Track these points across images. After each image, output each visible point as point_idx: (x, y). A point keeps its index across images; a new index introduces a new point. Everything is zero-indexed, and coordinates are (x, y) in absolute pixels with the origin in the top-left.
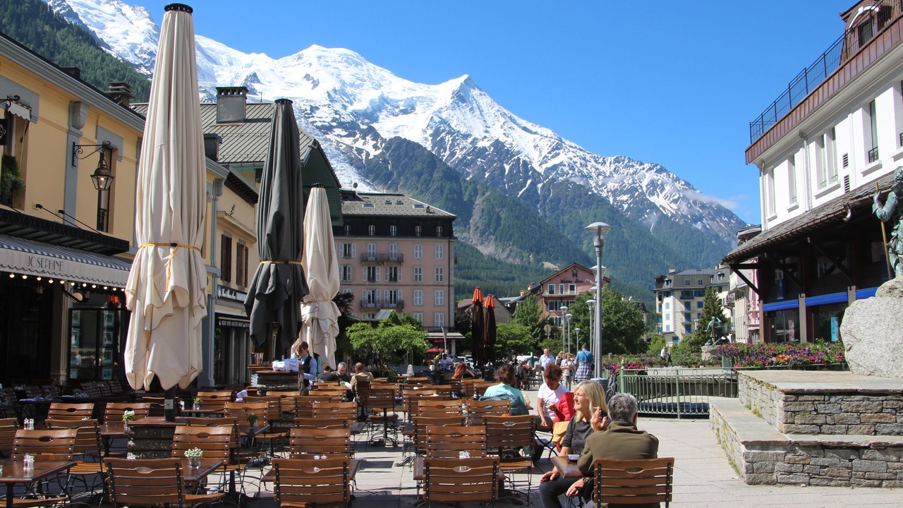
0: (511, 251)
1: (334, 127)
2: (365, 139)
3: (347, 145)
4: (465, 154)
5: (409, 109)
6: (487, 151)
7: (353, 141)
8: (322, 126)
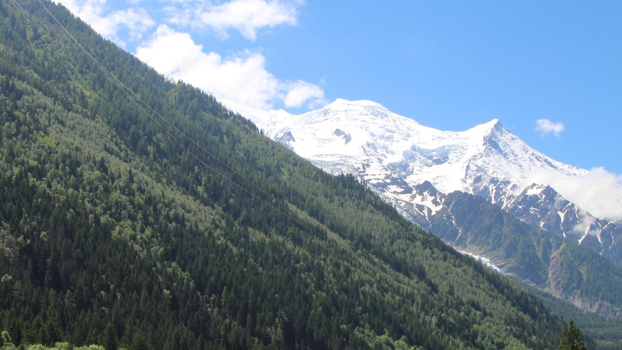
0: (600, 306)
1: (389, 184)
2: (423, 195)
3: (406, 202)
4: (514, 203)
5: (441, 158)
6: (539, 199)
7: (411, 197)
8: (378, 183)
